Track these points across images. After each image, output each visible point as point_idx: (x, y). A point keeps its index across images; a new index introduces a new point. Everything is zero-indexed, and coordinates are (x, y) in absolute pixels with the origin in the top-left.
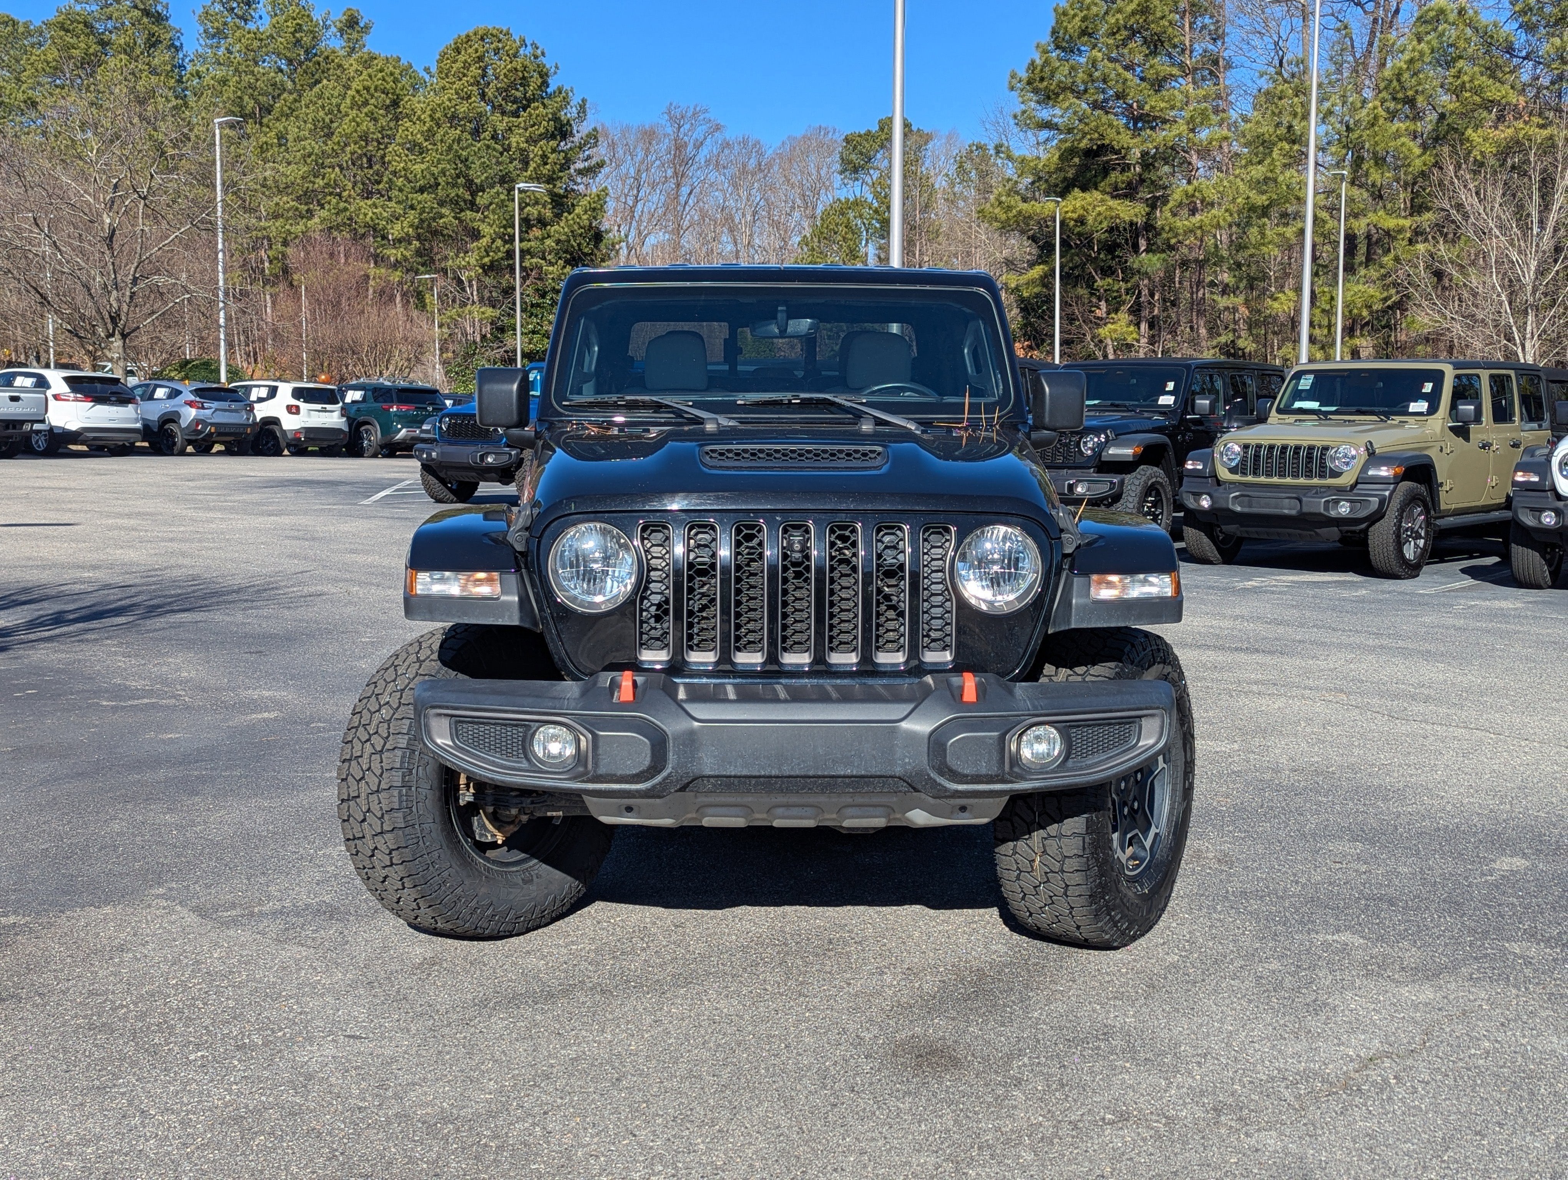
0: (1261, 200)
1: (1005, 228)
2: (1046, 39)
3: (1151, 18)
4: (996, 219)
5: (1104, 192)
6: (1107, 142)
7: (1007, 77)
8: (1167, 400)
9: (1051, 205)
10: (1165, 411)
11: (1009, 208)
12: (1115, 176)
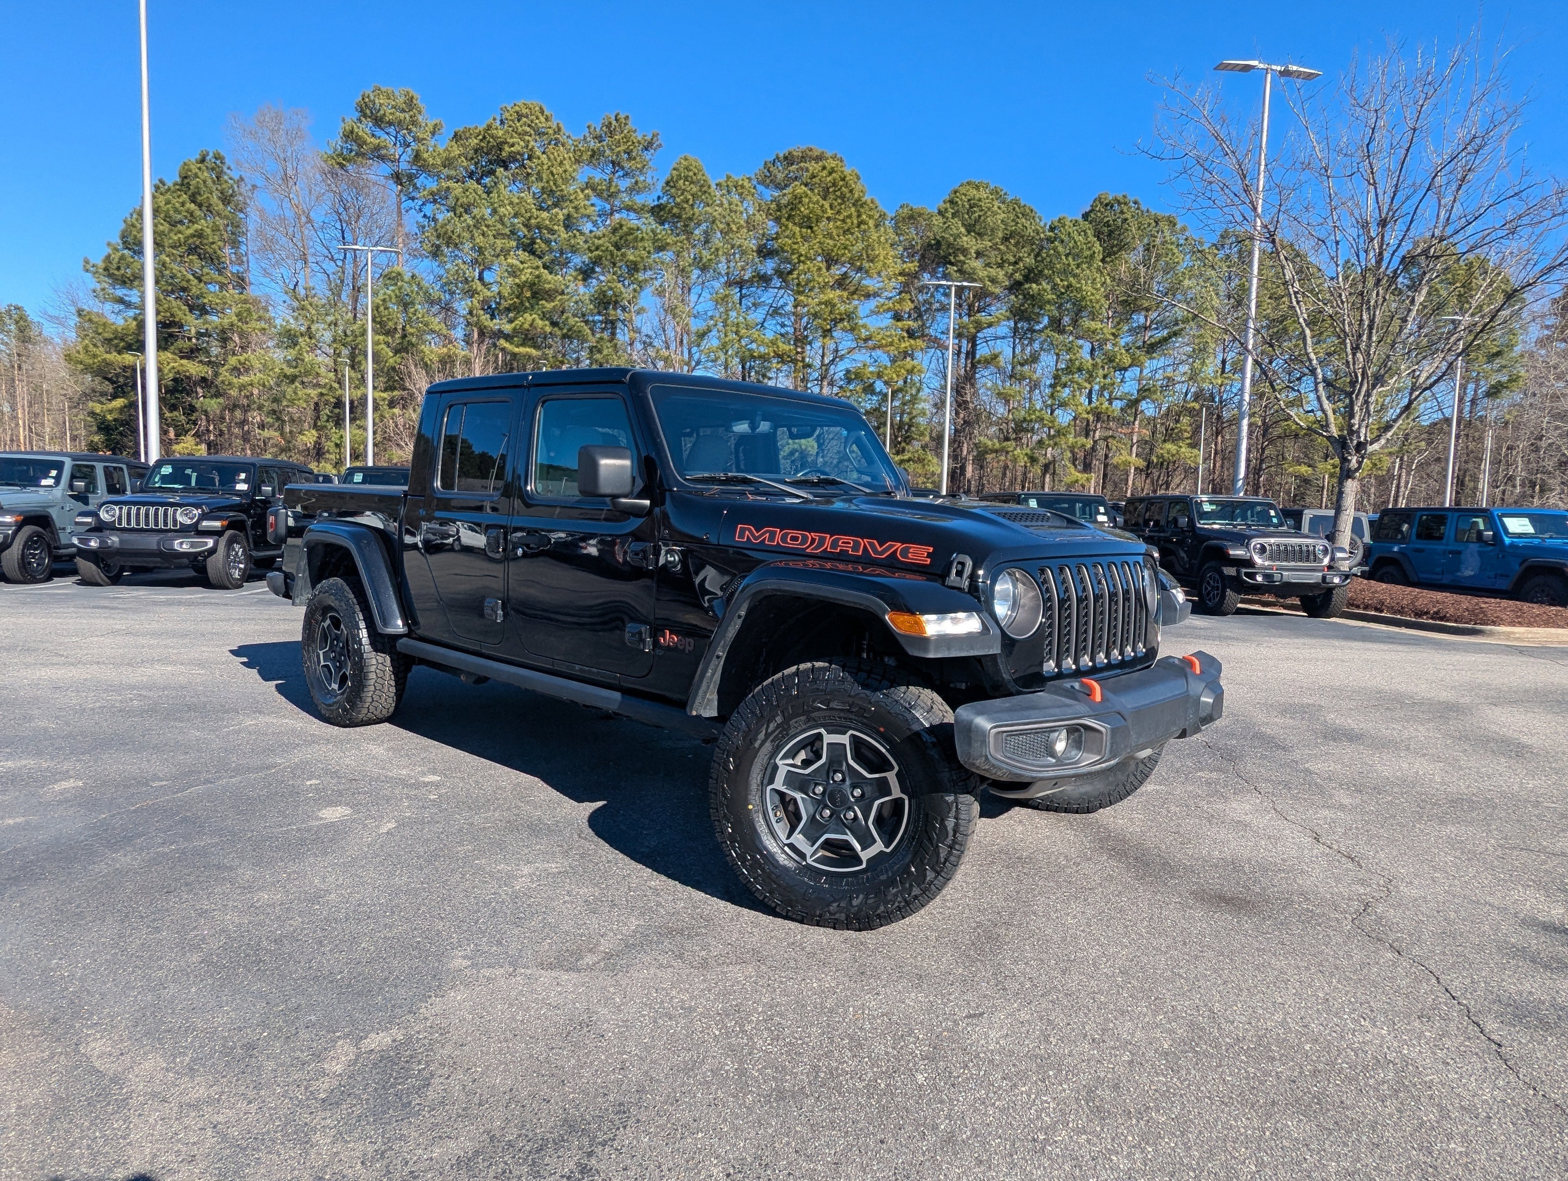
0: (289, 371)
1: (87, 369)
2: (117, 240)
3: (205, 241)
4: (81, 363)
5: (174, 353)
6: (177, 319)
7: (82, 263)
8: (242, 487)
9: (131, 358)
10: (240, 494)
11: (95, 356)
12: (180, 343)
